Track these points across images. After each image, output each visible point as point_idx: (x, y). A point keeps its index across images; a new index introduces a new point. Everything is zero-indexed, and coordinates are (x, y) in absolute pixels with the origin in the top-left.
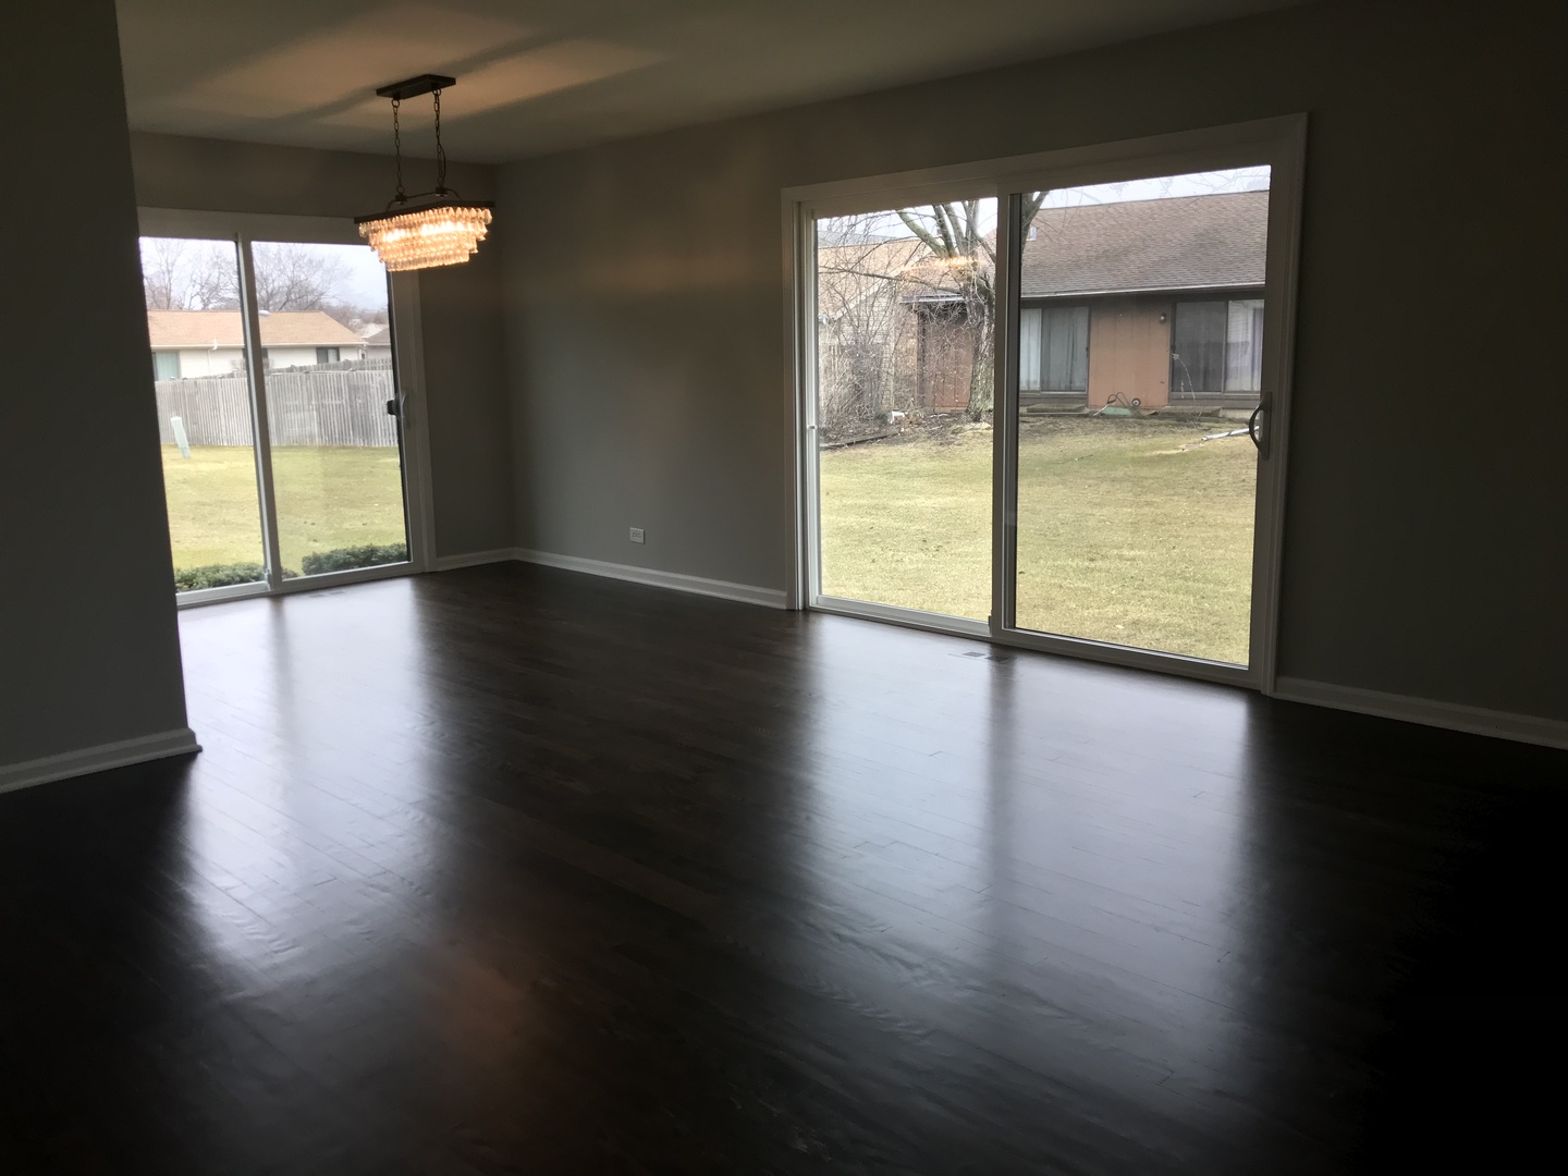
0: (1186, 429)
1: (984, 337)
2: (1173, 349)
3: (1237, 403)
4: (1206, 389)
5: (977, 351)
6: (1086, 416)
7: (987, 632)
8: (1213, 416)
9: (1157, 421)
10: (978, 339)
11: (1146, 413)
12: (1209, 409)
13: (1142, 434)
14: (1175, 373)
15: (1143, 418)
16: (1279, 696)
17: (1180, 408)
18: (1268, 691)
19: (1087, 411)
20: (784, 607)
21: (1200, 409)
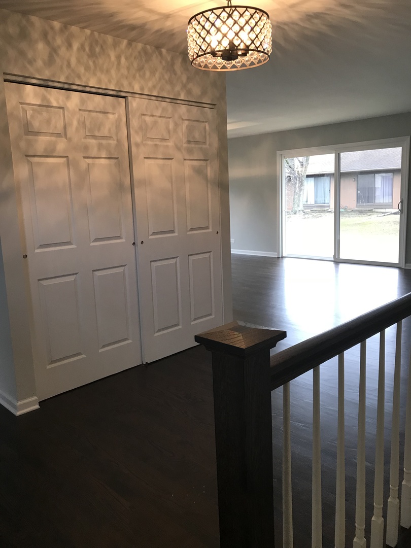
0: (363, 215)
1: (297, 187)
2: (358, 189)
3: (378, 207)
4: (368, 203)
5: (295, 191)
6: (330, 212)
7: (333, 259)
8: (371, 211)
9: (353, 213)
10: (295, 188)
11: (349, 211)
12: (370, 209)
13: (349, 217)
14: (359, 198)
15: (349, 212)
16: (406, 268)
17: (360, 209)
18: (403, 267)
19: (330, 210)
20: (277, 257)
21: (367, 209)
